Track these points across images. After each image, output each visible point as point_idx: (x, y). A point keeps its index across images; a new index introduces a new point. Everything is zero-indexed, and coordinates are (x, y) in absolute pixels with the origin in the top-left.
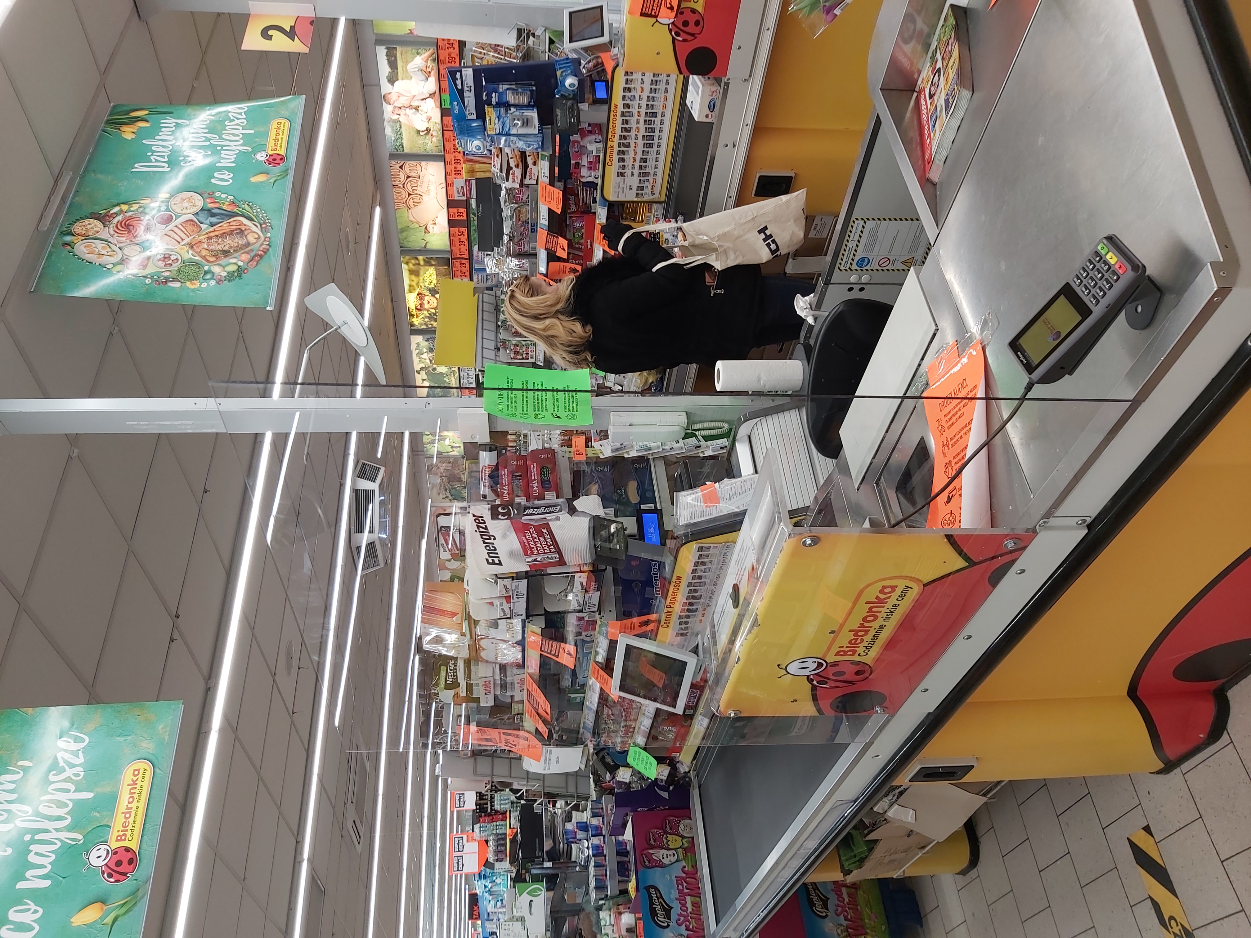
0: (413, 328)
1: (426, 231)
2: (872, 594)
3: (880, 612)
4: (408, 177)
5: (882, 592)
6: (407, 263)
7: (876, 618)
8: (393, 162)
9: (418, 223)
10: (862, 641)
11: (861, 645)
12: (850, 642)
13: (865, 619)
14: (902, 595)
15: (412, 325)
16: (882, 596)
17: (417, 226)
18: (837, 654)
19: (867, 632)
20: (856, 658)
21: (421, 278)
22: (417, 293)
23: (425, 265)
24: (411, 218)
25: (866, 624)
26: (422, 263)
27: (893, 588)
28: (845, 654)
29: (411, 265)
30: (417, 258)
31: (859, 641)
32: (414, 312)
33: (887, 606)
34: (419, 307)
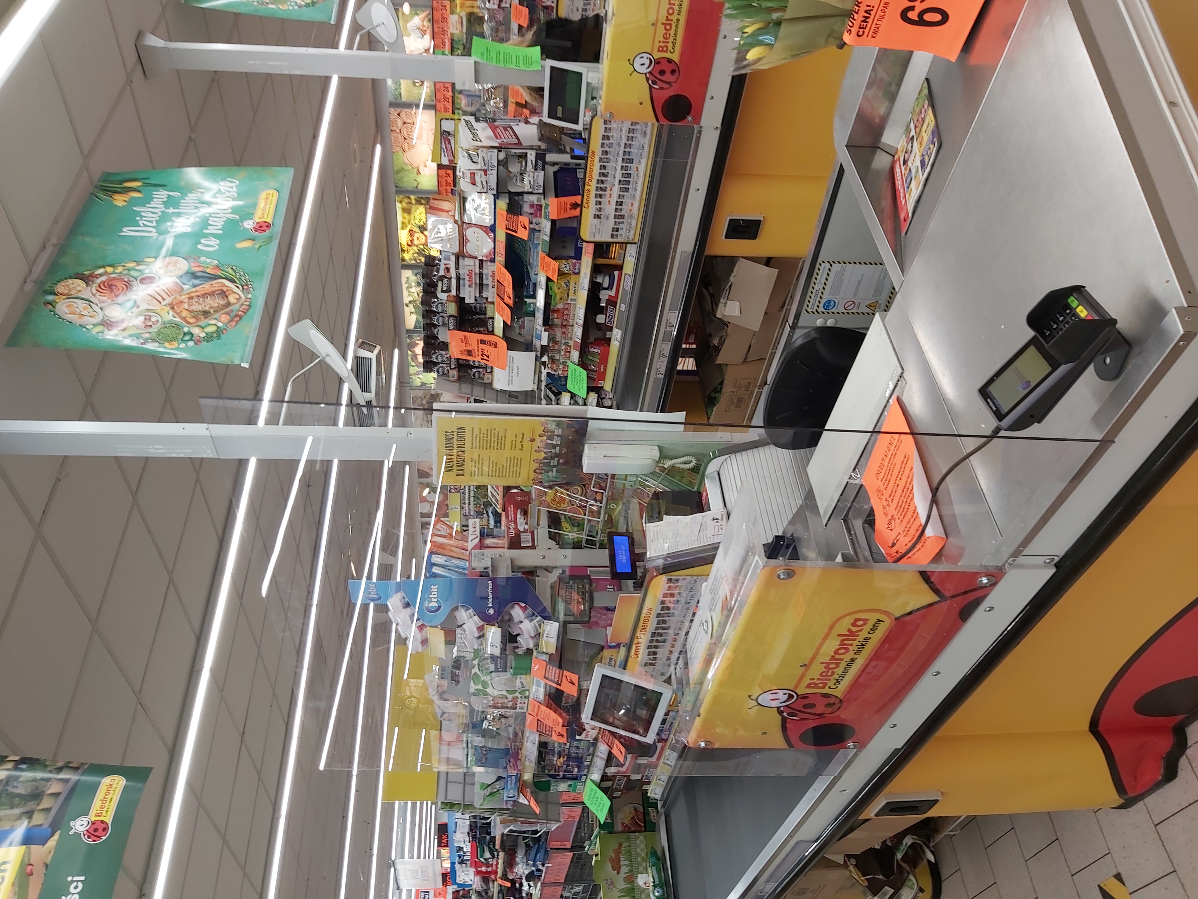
0: (403, 263)
1: (418, 172)
2: (844, 626)
3: (851, 645)
4: (405, 123)
5: (854, 624)
6: (401, 202)
7: (847, 650)
8: (392, 109)
9: (411, 165)
10: (833, 673)
11: (832, 678)
12: (821, 675)
13: (836, 652)
14: (874, 629)
15: (403, 260)
16: (854, 629)
17: (410, 167)
18: (808, 686)
19: (838, 665)
20: (826, 690)
21: (412, 216)
22: (408, 229)
23: (416, 204)
24: (406, 161)
25: (837, 657)
26: (413, 202)
27: (866, 621)
28: (816, 686)
29: (404, 203)
30: (409, 198)
31: (830, 674)
32: (405, 248)
33: (858, 639)
34: (410, 243)
